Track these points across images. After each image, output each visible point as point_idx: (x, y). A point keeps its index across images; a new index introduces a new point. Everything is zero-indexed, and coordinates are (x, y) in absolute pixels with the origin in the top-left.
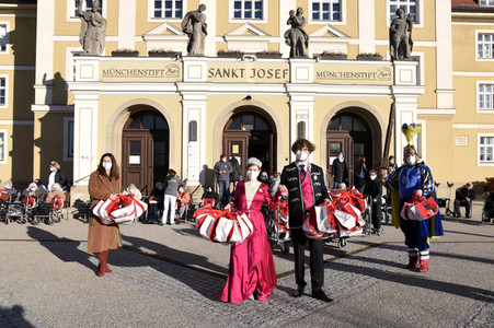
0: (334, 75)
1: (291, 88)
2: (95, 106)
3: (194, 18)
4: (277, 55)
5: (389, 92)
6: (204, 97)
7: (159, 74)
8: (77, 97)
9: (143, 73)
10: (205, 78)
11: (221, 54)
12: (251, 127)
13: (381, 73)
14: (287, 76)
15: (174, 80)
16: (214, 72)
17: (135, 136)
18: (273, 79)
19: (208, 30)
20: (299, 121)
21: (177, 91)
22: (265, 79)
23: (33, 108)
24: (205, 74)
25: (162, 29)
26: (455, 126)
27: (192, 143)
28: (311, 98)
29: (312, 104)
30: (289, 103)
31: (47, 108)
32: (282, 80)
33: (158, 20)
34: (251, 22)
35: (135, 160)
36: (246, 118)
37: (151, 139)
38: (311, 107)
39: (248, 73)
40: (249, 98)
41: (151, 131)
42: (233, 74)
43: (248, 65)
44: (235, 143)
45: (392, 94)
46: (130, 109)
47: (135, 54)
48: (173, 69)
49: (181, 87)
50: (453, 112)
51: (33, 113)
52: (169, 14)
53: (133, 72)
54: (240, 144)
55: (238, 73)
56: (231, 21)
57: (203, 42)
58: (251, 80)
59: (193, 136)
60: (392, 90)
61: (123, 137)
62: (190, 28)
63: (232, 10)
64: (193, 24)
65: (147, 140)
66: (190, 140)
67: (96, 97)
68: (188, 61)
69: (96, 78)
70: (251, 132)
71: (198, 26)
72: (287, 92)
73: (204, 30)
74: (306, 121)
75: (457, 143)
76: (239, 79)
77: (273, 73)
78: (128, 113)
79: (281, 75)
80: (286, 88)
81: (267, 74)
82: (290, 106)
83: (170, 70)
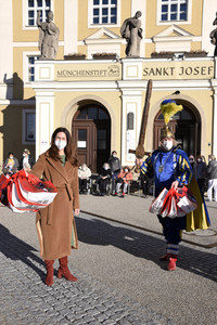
1: (215, 83)
2: (52, 101)
3: (131, 24)
4: (203, 54)
6: (140, 93)
7: (103, 74)
8: (37, 94)
9: (89, 73)
10: (141, 77)
11: (155, 55)
12: (177, 117)
14: (212, 72)
15: (115, 78)
16: (149, 71)
17: (82, 125)
18: (200, 76)
19: (143, 34)
21: (118, 88)
22: (192, 76)
24: (141, 73)
25: (99, 34)
27: (130, 131)
30: (213, 97)
31: (8, 102)
32: (208, 76)
33: (96, 26)
34: (176, 23)
35: (82, 144)
37: (95, 128)
39: (178, 71)
40: (178, 92)
41: (95, 121)
42: (165, 72)
43: (177, 63)
46: (79, 103)
47: (83, 57)
48: (114, 69)
49: (121, 84)
52: (105, 20)
53: (81, 73)
55: (169, 71)
56: (159, 24)
57: (138, 45)
58: (180, 77)
59: (130, 126)
61: (73, 126)
62: (128, 33)
63: (160, 13)
64: (130, 29)
65: (91, 128)
66: (128, 128)
67: (52, 94)
68: (127, 63)
69: (53, 78)
70: (178, 121)
71: (135, 31)
72: (211, 87)
73: (140, 35)
76: (170, 77)
77: (200, 70)
78: (77, 107)
79: (206, 71)
80: (211, 83)
81: (194, 72)
82: (214, 99)
83: (111, 70)
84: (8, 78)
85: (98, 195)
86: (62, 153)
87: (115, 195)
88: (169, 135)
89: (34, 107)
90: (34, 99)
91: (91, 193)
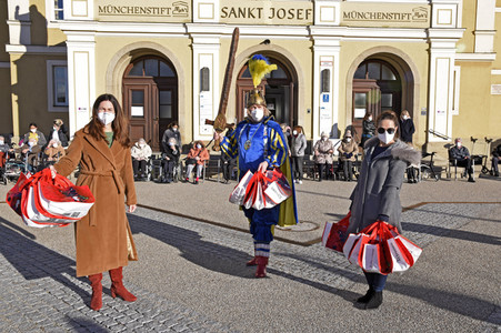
0: (363, 16)
1: (314, 31)
2: (91, 49)
5: (424, 35)
6: (217, 41)
7: (165, 13)
8: (69, 38)
9: (146, 11)
10: (217, 19)
13: (417, 14)
14: (310, 17)
15: (182, 20)
16: (228, 11)
17: (137, 84)
18: (295, 21)
20: (323, 68)
21: (187, 33)
22: (285, 21)
23: (8, 48)
24: (218, 13)
26: (494, 72)
27: (204, 93)
28: (337, 43)
29: (339, 49)
30: (312, 48)
31: (23, 49)
32: (305, 22)
35: (137, 111)
37: (155, 88)
38: (336, 53)
40: (267, 42)
41: (155, 79)
42: (250, 14)
43: (266, 3)
45: (428, 38)
46: (132, 53)
48: (181, 7)
49: (191, 28)
50: (493, 57)
51: (8, 54)
53: (134, 10)
55: (255, 13)
58: (270, 22)
59: (204, 86)
60: (428, 33)
61: (123, 85)
65: (150, 88)
66: (202, 89)
67: (92, 39)
69: (91, 17)
70: (268, 80)
72: (310, 36)
74: (330, 68)
75: (493, 91)
76: (257, 20)
77: (295, 13)
78: (130, 58)
79: (303, 15)
80: (309, 31)
81: (288, 15)
82: (313, 52)
83: (177, 8)
84: (21, 13)
85: (161, 182)
86: (108, 130)
87: (186, 181)
88: (259, 101)
89: (65, 57)
90: (63, 45)
91: (152, 179)
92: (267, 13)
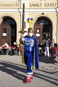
6: (28, 14)
7: (13, 6)
9: (7, 5)
10: (28, 7)
12: (43, 24)
15: (18, 8)
16: (31, 5)
17: (5, 27)
18: (52, 7)
21: (19, 12)
22: (49, 7)
30: (57, 15)
32: (55, 7)
35: (5, 35)
36: (42, 20)
37: (10, 28)
40: (43, 14)
41: (10, 25)
42: (38, 5)
43: (43, 2)
44: (38, 29)
46: (3, 18)
53: (4, 5)
54: (40, 29)
55: (40, 5)
58: (44, 7)
61: (1, 27)
65: (9, 28)
72: (56, 11)
76: (40, 7)
77: (52, 4)
79: (54, 5)
80: (56, 10)
81: (50, 5)
82: (57, 16)
83: (16, 4)
85: (11, 55)
87: (18, 55)
88: (31, 31)
91: (8, 54)
92: (43, 5)
